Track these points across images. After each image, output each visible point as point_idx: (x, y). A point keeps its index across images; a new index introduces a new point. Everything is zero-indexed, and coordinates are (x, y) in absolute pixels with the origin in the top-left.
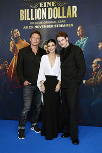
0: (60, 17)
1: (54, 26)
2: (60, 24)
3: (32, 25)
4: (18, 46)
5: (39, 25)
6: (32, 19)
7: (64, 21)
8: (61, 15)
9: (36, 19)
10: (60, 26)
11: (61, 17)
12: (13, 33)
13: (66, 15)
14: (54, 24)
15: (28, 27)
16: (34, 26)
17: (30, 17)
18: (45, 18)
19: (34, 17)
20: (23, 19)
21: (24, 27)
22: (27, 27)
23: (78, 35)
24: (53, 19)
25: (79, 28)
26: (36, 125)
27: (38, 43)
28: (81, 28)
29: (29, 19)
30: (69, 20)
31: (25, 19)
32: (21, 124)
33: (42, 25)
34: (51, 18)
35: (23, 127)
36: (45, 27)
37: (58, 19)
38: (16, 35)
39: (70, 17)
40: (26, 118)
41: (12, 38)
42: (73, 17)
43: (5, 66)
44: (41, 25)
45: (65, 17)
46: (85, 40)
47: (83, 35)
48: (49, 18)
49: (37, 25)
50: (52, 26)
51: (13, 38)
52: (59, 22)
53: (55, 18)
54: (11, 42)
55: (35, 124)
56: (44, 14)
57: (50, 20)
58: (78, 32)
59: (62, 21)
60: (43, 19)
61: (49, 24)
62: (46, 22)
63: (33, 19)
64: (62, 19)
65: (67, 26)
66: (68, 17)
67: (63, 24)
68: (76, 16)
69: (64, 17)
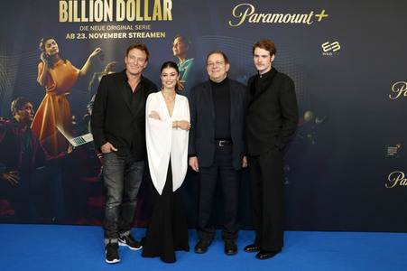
0: (139, 19)
1: (127, 36)
2: (141, 31)
3: (84, 32)
4: (54, 73)
5: (98, 32)
6: (84, 19)
7: (148, 27)
8: (142, 15)
9: (91, 20)
10: (139, 35)
11: (141, 19)
12: (44, 46)
13: (150, 14)
14: (128, 32)
15: (76, 36)
16: (87, 33)
17: (79, 16)
18: (111, 20)
19: (87, 16)
20: (65, 20)
21: (68, 36)
22: (73, 36)
23: (175, 54)
24: (126, 22)
25: (176, 41)
26: (129, 236)
27: (140, 69)
28: (180, 41)
29: (79, 20)
30: (156, 25)
31: (70, 20)
32: (108, 233)
33: (104, 32)
34: (122, 19)
35: (113, 238)
36: (110, 36)
37: (135, 23)
38: (51, 51)
39: (160, 19)
40: (116, 220)
41: (42, 58)
42: (165, 19)
43: (27, 113)
44: (101, 32)
45: (149, 19)
46: (187, 64)
47: (184, 54)
48: (118, 19)
49: (93, 32)
50: (124, 35)
51: (45, 57)
52: (137, 27)
53: (129, 19)
54: (40, 65)
55: (126, 234)
56: (109, 11)
57: (120, 23)
58: (174, 49)
59: (144, 27)
60: (106, 20)
61: (117, 32)
62: (113, 27)
63: (87, 20)
64: (144, 22)
65: (153, 35)
66: (154, 19)
67: (146, 31)
68: (170, 19)
69: (147, 18)
